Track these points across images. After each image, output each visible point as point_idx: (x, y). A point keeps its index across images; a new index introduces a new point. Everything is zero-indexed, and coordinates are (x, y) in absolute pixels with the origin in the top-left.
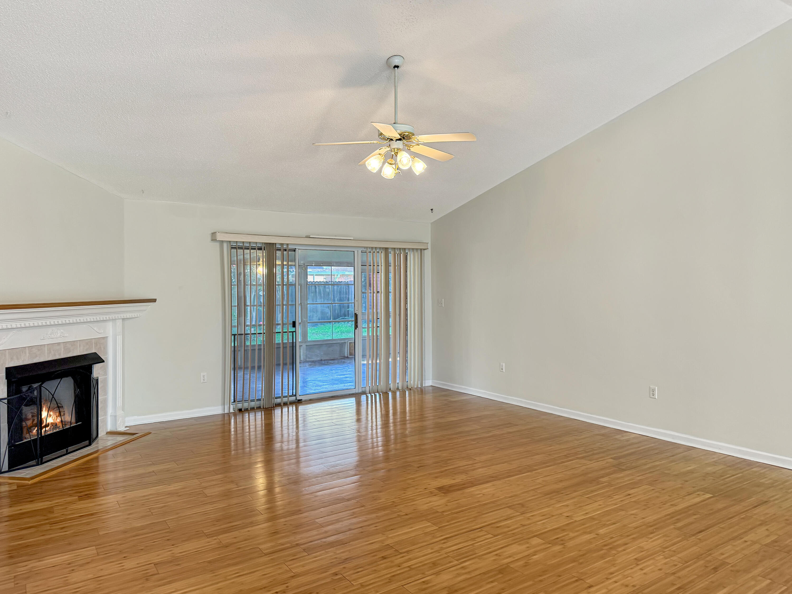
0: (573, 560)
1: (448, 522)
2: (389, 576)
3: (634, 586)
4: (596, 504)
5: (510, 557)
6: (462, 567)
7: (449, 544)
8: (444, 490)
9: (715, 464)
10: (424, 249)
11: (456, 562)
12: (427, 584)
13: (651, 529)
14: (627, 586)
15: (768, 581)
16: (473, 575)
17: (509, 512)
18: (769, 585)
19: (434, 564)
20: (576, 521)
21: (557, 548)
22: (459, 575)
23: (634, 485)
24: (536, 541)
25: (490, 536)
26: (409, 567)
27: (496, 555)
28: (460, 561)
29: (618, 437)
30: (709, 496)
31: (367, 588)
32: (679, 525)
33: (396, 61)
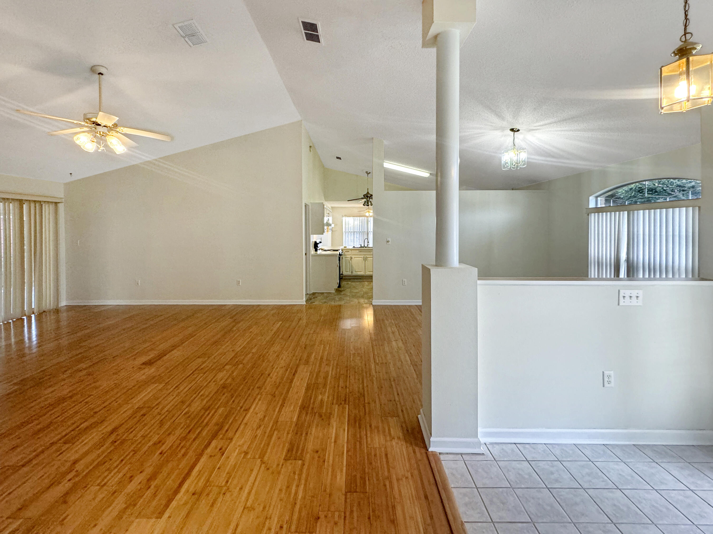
0: (253, 367)
1: (169, 378)
2: (158, 422)
3: (285, 366)
4: (240, 341)
5: (221, 380)
6: (201, 396)
7: (181, 388)
8: (149, 363)
9: (272, 309)
10: (59, 203)
11: (195, 396)
12: (188, 413)
13: (272, 342)
14: (282, 368)
15: (323, 345)
16: (211, 396)
17: (200, 360)
18: (324, 347)
19: (183, 402)
20: (238, 351)
21: (241, 366)
22: (202, 400)
23: (250, 327)
24: (227, 367)
25: (202, 375)
26: (167, 411)
27: (214, 381)
28: (197, 393)
29: (223, 308)
30: (281, 322)
31: (149, 436)
32: (280, 337)
33: (102, 70)
